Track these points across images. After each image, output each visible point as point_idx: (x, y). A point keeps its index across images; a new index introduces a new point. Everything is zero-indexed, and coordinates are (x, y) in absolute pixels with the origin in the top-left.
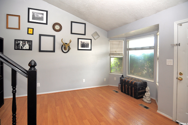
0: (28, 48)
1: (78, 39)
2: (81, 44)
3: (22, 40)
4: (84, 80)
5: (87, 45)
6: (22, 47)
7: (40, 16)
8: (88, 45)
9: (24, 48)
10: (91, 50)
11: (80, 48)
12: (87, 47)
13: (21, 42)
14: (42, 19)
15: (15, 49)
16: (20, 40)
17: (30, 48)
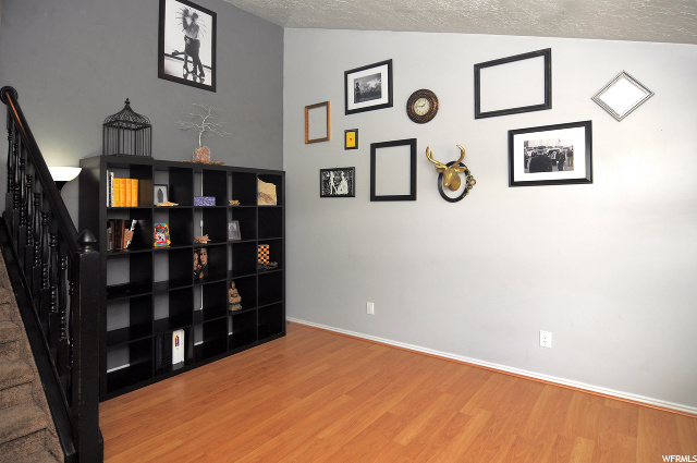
0: (346, 192)
1: (512, 134)
2: (526, 157)
3: (333, 170)
4: (547, 339)
5: (562, 159)
6: (334, 191)
7: (373, 84)
8: (570, 154)
9: (338, 192)
10: (587, 181)
11: (520, 175)
12: (560, 169)
13: (332, 175)
14: (376, 93)
15: (321, 196)
16: (329, 170)
17: (350, 189)
